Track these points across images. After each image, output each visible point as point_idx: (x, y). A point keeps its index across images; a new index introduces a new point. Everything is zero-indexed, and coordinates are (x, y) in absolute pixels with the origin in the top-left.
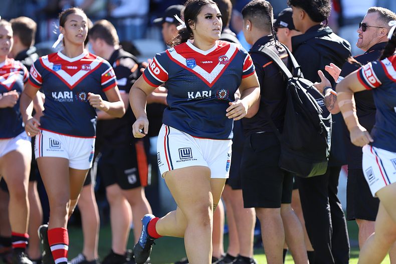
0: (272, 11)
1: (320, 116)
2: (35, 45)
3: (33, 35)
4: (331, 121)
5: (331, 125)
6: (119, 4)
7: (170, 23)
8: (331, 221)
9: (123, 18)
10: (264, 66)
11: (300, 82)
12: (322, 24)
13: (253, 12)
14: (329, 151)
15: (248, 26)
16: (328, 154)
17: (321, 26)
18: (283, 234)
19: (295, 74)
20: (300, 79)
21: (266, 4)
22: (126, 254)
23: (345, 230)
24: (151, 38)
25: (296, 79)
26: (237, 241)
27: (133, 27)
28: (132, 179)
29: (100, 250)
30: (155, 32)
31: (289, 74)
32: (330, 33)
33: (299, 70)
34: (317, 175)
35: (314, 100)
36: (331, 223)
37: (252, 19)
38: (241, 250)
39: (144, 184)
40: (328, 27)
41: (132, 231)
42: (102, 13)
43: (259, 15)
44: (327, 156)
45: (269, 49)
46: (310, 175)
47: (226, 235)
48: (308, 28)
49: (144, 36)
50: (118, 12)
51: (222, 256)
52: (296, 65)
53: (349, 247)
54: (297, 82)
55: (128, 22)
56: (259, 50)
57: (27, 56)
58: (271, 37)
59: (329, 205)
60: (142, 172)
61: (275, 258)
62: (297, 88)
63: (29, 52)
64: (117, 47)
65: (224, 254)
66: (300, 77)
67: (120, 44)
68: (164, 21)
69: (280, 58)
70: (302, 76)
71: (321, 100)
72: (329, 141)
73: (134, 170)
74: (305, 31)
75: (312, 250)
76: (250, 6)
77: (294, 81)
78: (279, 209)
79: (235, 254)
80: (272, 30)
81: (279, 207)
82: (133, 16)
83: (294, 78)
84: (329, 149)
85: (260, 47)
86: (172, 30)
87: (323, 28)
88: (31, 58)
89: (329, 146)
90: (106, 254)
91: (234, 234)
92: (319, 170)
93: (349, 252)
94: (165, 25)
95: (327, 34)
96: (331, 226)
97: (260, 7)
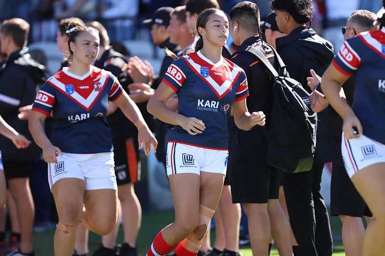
0: (259, 12)
1: (306, 113)
2: (28, 46)
3: (26, 36)
4: (316, 119)
5: (317, 123)
6: (110, 6)
7: (159, 25)
8: (314, 216)
9: (113, 19)
10: (251, 66)
11: (286, 81)
12: (305, 25)
13: (241, 14)
14: (314, 148)
15: (235, 27)
16: (313, 150)
17: (304, 28)
18: (270, 229)
19: (281, 73)
20: (286, 78)
21: (253, 5)
22: (116, 248)
23: (328, 225)
24: (140, 39)
25: (282, 78)
26: (223, 236)
27: (123, 28)
28: (122, 175)
29: (90, 244)
30: (144, 34)
31: (275, 73)
32: (314, 35)
33: (285, 69)
34: (302, 171)
35: (300, 98)
36: (315, 219)
37: (239, 20)
38: (227, 245)
39: (133, 180)
40: (311, 29)
41: (121, 226)
42: (93, 15)
43: (246, 16)
44: (312, 152)
45: (256, 49)
46: (296, 171)
47: (213, 230)
48: (292, 30)
49: (134, 38)
50: (109, 14)
51: (209, 250)
52: (282, 64)
53: (332, 241)
54: (283, 81)
55: (118, 23)
56: (246, 50)
57: (20, 56)
58: (258, 38)
59: (313, 202)
60: (131, 169)
61: (261, 252)
62: (283, 87)
63: (22, 52)
64: (107, 47)
65: (211, 249)
66: (286, 76)
67: (110, 45)
68: (153, 22)
69: (266, 58)
70: (288, 75)
71: (307, 98)
72: (315, 137)
73: (124, 166)
74: (289, 32)
75: (297, 245)
76: (237, 8)
77: (281, 80)
78: (266, 204)
79: (221, 249)
80: (259, 31)
81: (266, 202)
82: (123, 18)
83: (280, 77)
84: (315, 145)
85: (247, 47)
86: (162, 31)
87: (306, 30)
88: (23, 58)
89: (315, 143)
90: (96, 248)
91: (220, 229)
92: (304, 167)
93: (332, 246)
94: (155, 26)
95: (310, 36)
96: (315, 222)
97: (247, 8)
